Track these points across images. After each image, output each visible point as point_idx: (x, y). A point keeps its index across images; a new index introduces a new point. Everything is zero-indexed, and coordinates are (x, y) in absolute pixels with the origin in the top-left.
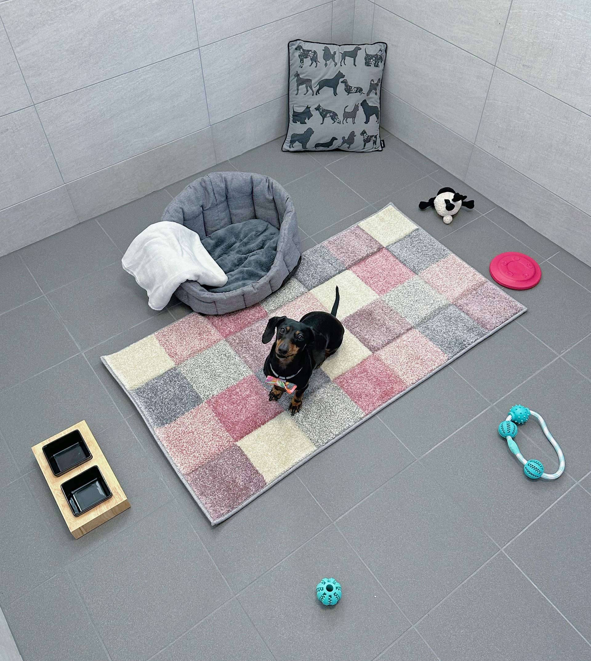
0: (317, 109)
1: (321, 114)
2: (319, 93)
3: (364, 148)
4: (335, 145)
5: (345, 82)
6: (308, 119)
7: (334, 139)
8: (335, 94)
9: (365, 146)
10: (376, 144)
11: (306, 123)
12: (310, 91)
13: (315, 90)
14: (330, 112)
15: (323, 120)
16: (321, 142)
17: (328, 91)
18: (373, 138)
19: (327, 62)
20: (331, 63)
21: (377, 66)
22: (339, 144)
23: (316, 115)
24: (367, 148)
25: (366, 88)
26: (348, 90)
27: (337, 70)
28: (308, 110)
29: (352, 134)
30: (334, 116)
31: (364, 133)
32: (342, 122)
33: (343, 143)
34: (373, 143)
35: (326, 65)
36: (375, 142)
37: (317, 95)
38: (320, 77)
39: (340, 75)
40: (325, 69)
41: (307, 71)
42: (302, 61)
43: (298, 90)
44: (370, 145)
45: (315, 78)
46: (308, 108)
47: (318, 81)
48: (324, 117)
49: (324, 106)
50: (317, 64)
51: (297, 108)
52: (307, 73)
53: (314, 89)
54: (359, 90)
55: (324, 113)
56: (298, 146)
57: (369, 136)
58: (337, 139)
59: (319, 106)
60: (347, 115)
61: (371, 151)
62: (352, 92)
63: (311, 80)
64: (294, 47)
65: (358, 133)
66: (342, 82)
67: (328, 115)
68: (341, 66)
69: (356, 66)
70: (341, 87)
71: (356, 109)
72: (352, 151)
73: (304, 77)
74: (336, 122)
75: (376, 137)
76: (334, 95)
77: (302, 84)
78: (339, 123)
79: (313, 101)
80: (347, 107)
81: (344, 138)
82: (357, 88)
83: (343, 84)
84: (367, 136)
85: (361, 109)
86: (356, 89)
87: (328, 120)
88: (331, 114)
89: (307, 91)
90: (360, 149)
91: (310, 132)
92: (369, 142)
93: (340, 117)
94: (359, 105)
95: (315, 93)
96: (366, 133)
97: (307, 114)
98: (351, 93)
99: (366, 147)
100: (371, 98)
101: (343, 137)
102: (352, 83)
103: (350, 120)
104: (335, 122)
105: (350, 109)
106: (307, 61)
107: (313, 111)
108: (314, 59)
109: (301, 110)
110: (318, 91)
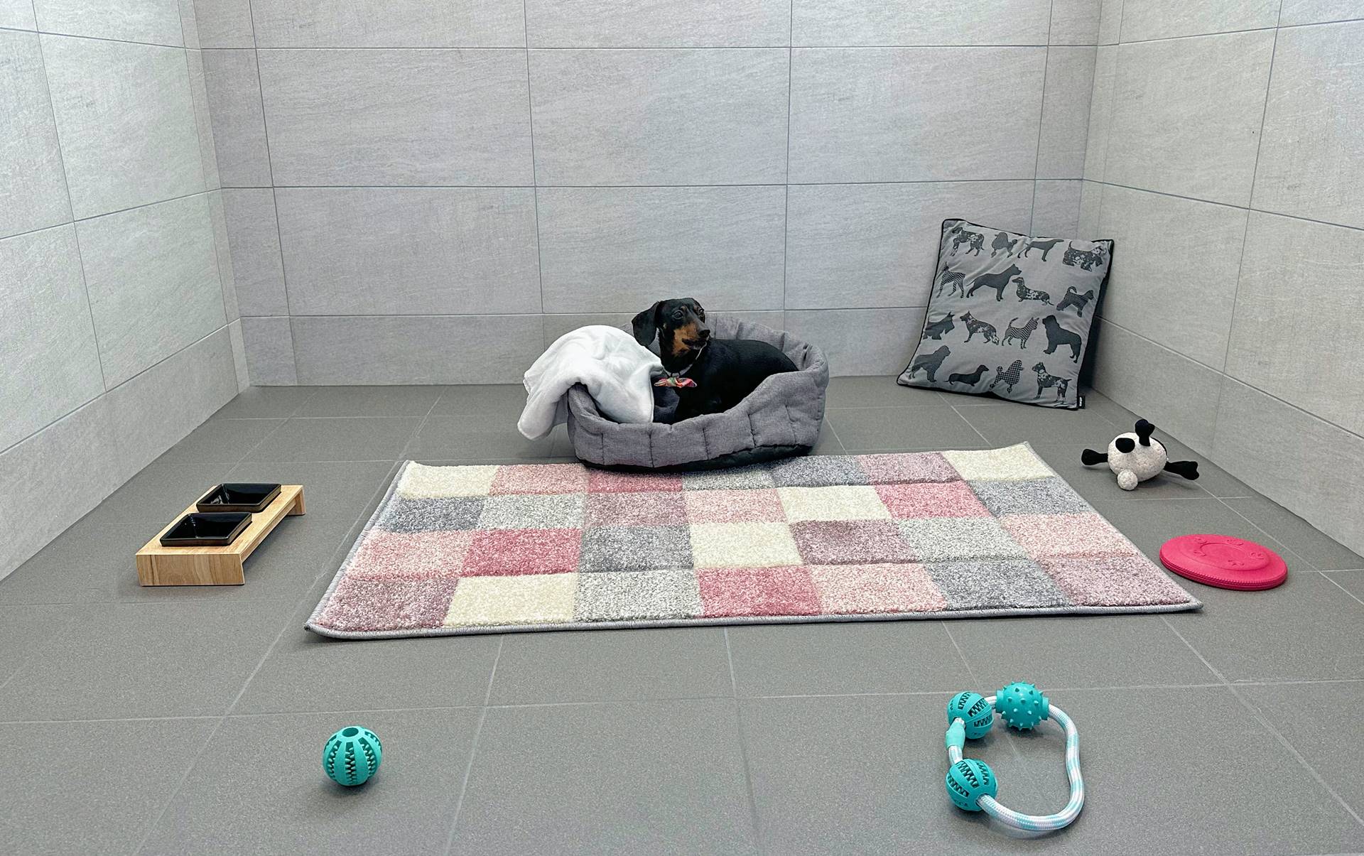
0: (964, 319)
1: (969, 327)
2: (972, 295)
3: (1038, 398)
5: (1020, 282)
6: (946, 334)
7: (983, 368)
8: (999, 298)
9: (1040, 392)
10: (1064, 396)
12: (959, 291)
14: (984, 325)
15: (970, 337)
16: (960, 372)
17: (989, 293)
18: (1059, 382)
19: (998, 251)
21: (1087, 268)
25: (1058, 296)
26: (1023, 294)
28: (949, 319)
29: (1017, 366)
30: (990, 332)
31: (1040, 367)
33: (999, 377)
34: (1059, 392)
35: (994, 254)
36: (1062, 392)
37: (968, 297)
38: (979, 270)
39: (1014, 270)
40: (989, 260)
41: (959, 261)
42: (956, 245)
43: (942, 289)
44: (1050, 393)
45: (971, 272)
46: (950, 316)
48: (972, 331)
50: (978, 252)
52: (961, 264)
53: (965, 288)
54: (1044, 297)
55: (973, 326)
56: (921, 375)
57: (1049, 376)
58: (988, 370)
60: (1012, 333)
61: (1052, 405)
62: (1030, 297)
63: (962, 276)
66: (1014, 281)
67: (980, 329)
68: (1019, 257)
69: (1045, 262)
70: (1012, 288)
71: (1032, 324)
72: (1015, 399)
74: (991, 342)
75: (1065, 382)
76: (997, 299)
77: (949, 280)
78: (995, 343)
79: (960, 306)
80: (1015, 320)
81: (1000, 369)
82: (1040, 293)
83: (1016, 285)
84: (1046, 375)
85: (1042, 329)
86: (1037, 294)
88: (986, 329)
89: (955, 290)
91: (945, 351)
92: (1050, 386)
95: (965, 295)
96: (1044, 369)
97: (947, 324)
98: (1027, 298)
99: (1041, 396)
100: (1067, 317)
101: (999, 368)
102: (1033, 284)
104: (989, 340)
108: (978, 245)
109: (939, 319)
110: (971, 291)
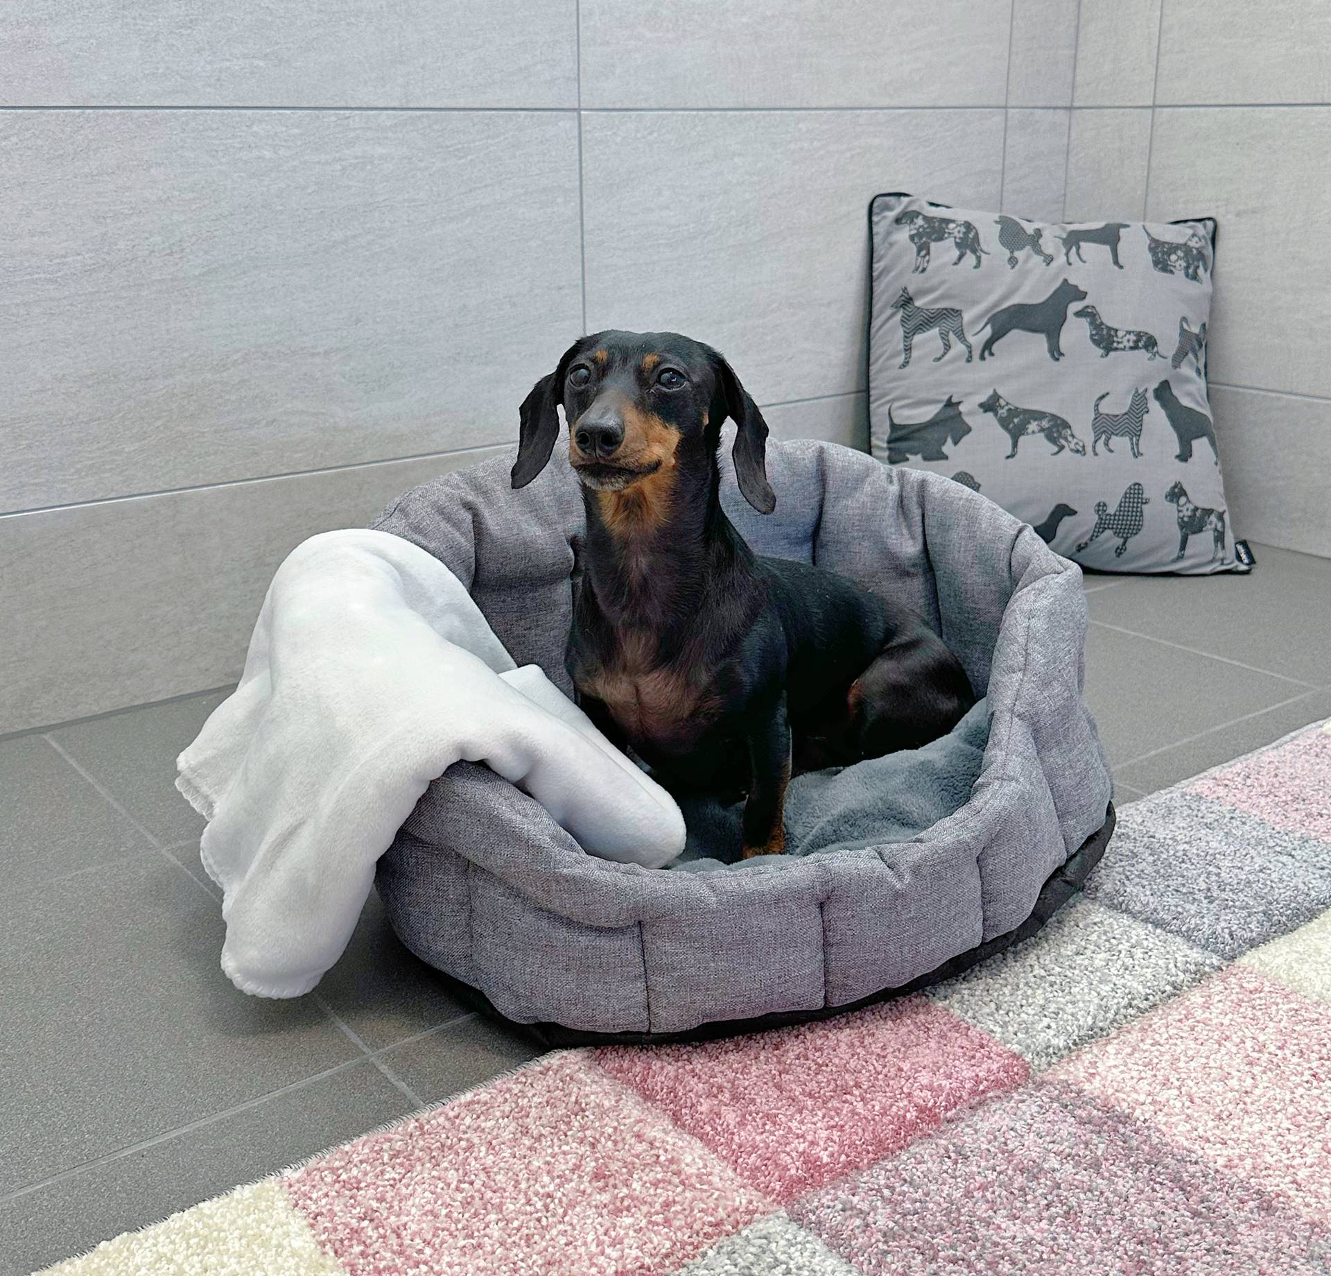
0: (990, 406)
1: (1004, 423)
2: (992, 354)
3: (1180, 558)
4: (1065, 538)
5: (1089, 314)
6: (956, 443)
7: (1063, 511)
8: (1056, 353)
9: (1183, 546)
10: (1223, 547)
11: (946, 458)
12: (958, 348)
13: (977, 339)
14: (1038, 415)
15: (1015, 445)
17: (1026, 346)
18: (1213, 518)
19: (1017, 254)
20: (1028, 258)
21: (1196, 278)
22: (1083, 535)
23: (986, 429)
24: (1192, 557)
25: (1168, 338)
26: (1105, 339)
27: (1057, 275)
28: (951, 412)
29: (1135, 495)
30: (1057, 430)
31: (1177, 493)
32: (1089, 449)
33: (1101, 527)
34: (1215, 540)
35: (1013, 261)
36: (1219, 538)
37: (982, 358)
38: (992, 298)
39: (1069, 293)
40: (1010, 275)
41: (943, 282)
42: (923, 249)
43: (908, 349)
44: (1202, 543)
45: (974, 303)
46: (950, 404)
47: (987, 311)
48: (1017, 435)
49: (1013, 395)
50: (979, 259)
51: (907, 412)
52: (946, 286)
53: (971, 339)
54: (1146, 342)
55: (1015, 420)
57: (1196, 509)
58: (1075, 513)
59: (996, 397)
60: (1105, 427)
61: (1208, 569)
62: (1121, 346)
63: (958, 313)
64: (891, 215)
65: (1155, 492)
66: (1079, 314)
67: (1033, 426)
68: (1070, 264)
69: (1121, 267)
70: (1075, 332)
71: (1138, 409)
72: (1131, 567)
73: (936, 300)
74: (1067, 449)
75: (1220, 517)
76: (1053, 356)
77: (921, 327)
78: (1078, 451)
79: (971, 382)
80: (1103, 397)
81: (1101, 507)
82: (1139, 335)
83: (1084, 323)
84: (1191, 507)
85: (1157, 411)
86: (1133, 337)
87: (1034, 443)
88: (1045, 424)
89: (948, 347)
90: (1165, 558)
92: (1201, 531)
93: (1083, 430)
94: (1150, 395)
95: (977, 354)
96: (1185, 494)
97: (950, 425)
98: (1116, 349)
99: (1188, 552)
100: (1185, 379)
101: (1099, 505)
102: (1117, 316)
103: (1121, 443)
104: (1062, 448)
105: (1116, 405)
106: (945, 251)
107: (971, 413)
108: (970, 244)
109: (926, 414)
110: (988, 345)
